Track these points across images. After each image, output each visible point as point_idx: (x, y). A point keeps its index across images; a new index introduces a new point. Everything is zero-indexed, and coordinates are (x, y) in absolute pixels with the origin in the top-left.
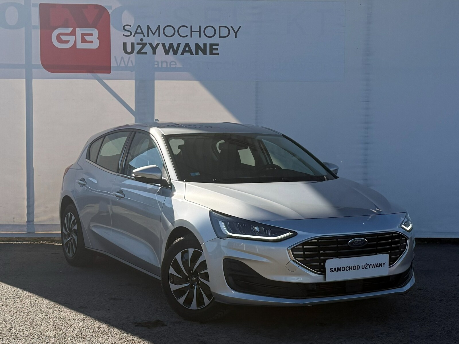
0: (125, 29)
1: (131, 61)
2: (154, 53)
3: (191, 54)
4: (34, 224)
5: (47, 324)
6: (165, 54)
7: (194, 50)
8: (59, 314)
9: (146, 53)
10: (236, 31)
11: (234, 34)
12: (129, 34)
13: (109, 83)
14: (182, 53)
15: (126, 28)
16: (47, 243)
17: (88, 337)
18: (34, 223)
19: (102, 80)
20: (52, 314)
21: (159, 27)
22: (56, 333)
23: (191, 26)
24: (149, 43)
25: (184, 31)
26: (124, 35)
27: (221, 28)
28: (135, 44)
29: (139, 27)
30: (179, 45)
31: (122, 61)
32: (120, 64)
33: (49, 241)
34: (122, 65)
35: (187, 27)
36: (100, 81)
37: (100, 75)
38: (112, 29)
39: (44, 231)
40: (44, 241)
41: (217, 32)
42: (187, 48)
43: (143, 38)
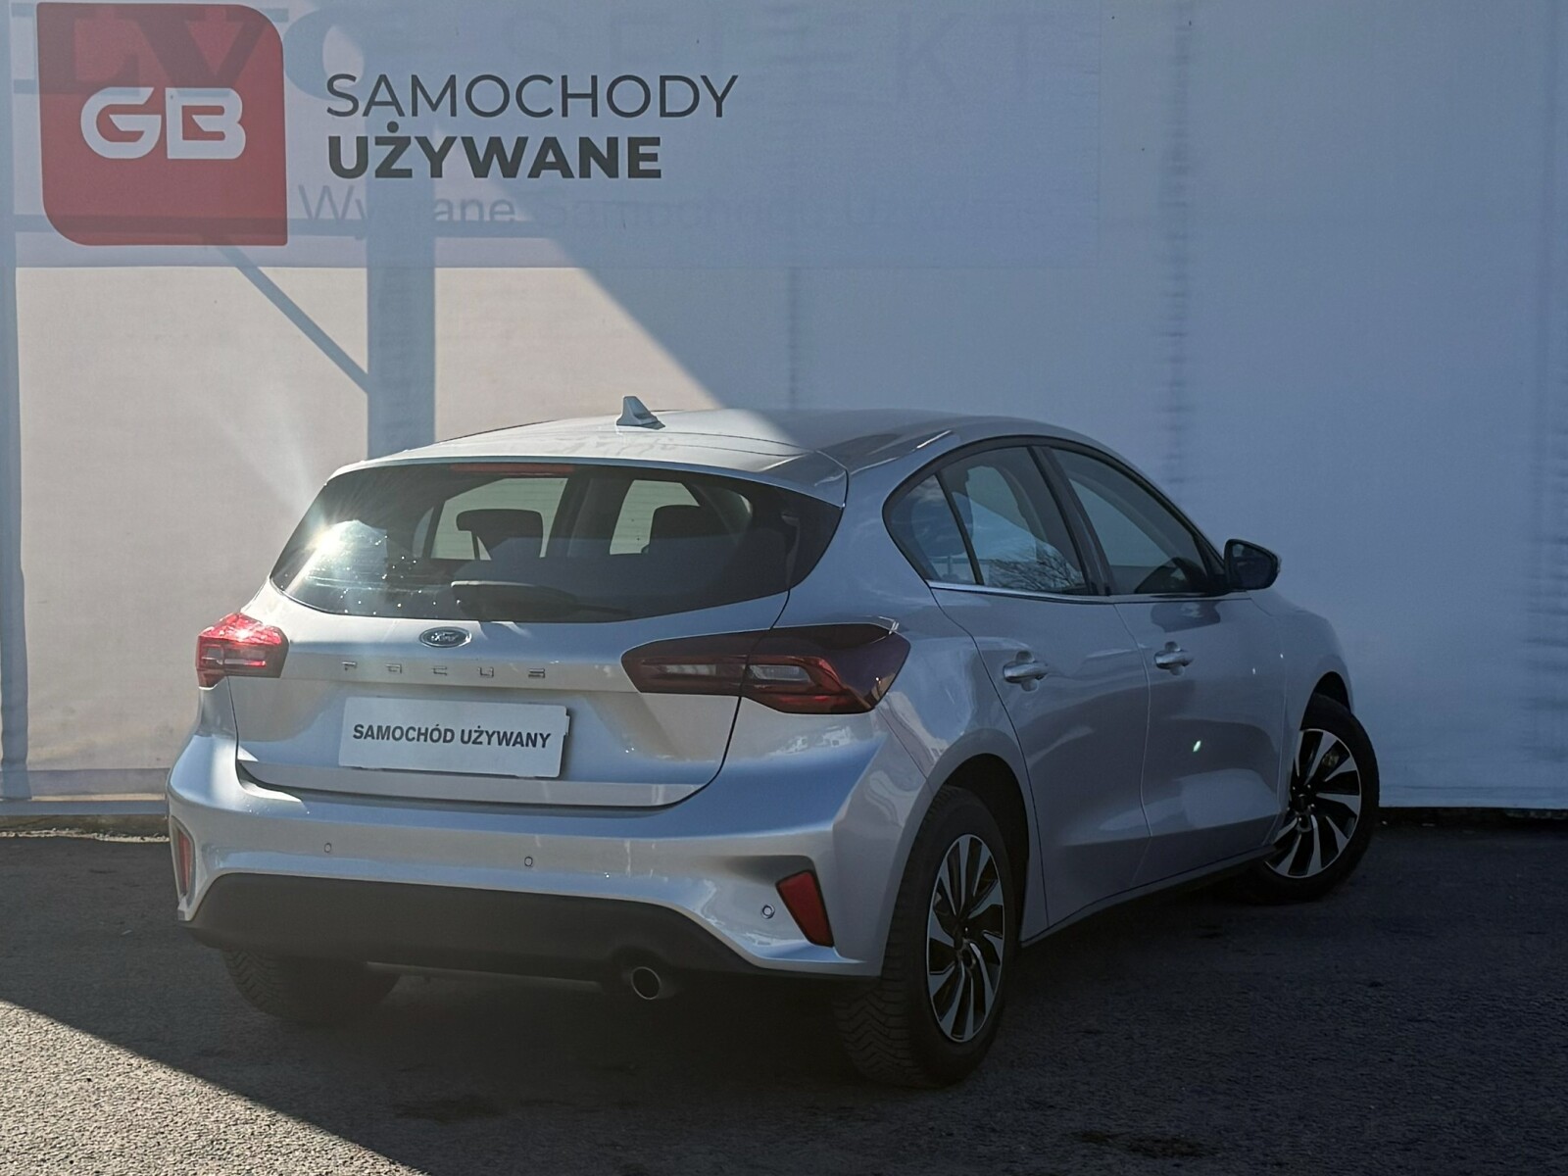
0: (335, 88)
1: (358, 202)
2: (436, 172)
3: (564, 176)
4: (29, 769)
5: (93, 1110)
6: (476, 176)
7: (574, 164)
8: (131, 1074)
9: (407, 173)
10: (719, 94)
11: (714, 103)
12: (349, 106)
13: (282, 278)
14: (534, 173)
15: (340, 85)
16: (73, 834)
17: (235, 1152)
18: (26, 767)
19: (254, 267)
20: (107, 1075)
21: (452, 82)
22: (126, 1140)
23: (564, 78)
24: (416, 138)
26: (330, 111)
27: (667, 82)
28: (371, 142)
29: (383, 84)
30: (521, 143)
31: (326, 199)
32: (317, 214)
33: (80, 828)
34: (327, 214)
35: (549, 81)
36: (250, 269)
37: (250, 251)
38: (290, 90)
39: (62, 794)
40: (64, 829)
41: (655, 95)
42: (551, 153)
43: (397, 119)
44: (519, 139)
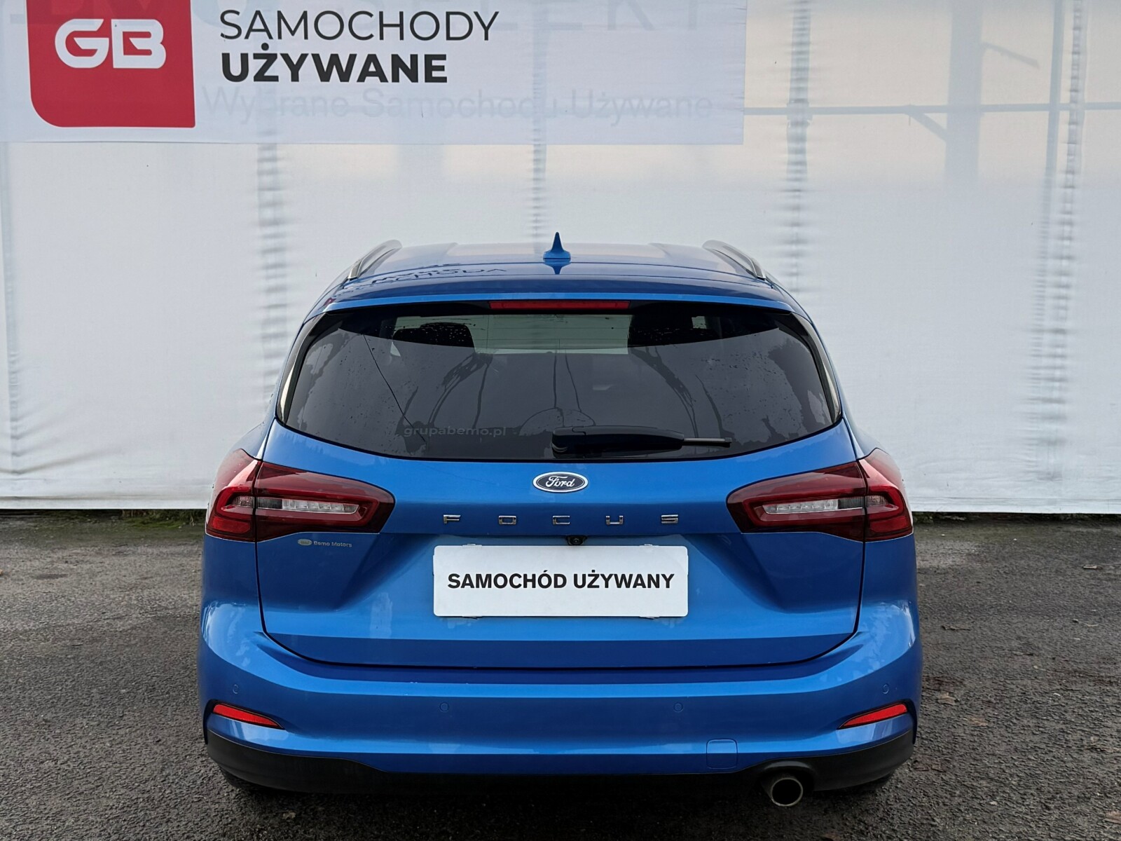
0: (225, 19)
1: (241, 97)
2: (295, 78)
3: (381, 81)
6: (322, 81)
7: (388, 73)
9: (275, 79)
10: (486, 25)
11: (483, 31)
12: (234, 32)
14: (361, 79)
15: (228, 17)
21: (304, 16)
23: (381, 14)
24: (282, 55)
25: (365, 25)
26: (222, 35)
27: (451, 16)
28: (251, 57)
29: (258, 17)
30: (352, 58)
31: (221, 97)
32: (214, 104)
34: (221, 106)
35: (371, 15)
38: (196, 22)
41: (442, 25)
42: (372, 65)
43: (267, 41)
44: (351, 55)
